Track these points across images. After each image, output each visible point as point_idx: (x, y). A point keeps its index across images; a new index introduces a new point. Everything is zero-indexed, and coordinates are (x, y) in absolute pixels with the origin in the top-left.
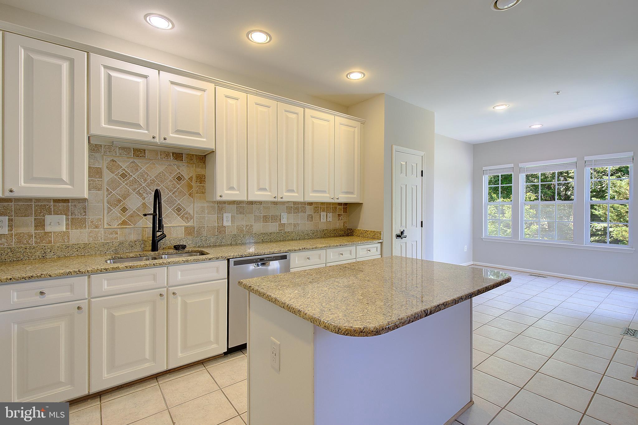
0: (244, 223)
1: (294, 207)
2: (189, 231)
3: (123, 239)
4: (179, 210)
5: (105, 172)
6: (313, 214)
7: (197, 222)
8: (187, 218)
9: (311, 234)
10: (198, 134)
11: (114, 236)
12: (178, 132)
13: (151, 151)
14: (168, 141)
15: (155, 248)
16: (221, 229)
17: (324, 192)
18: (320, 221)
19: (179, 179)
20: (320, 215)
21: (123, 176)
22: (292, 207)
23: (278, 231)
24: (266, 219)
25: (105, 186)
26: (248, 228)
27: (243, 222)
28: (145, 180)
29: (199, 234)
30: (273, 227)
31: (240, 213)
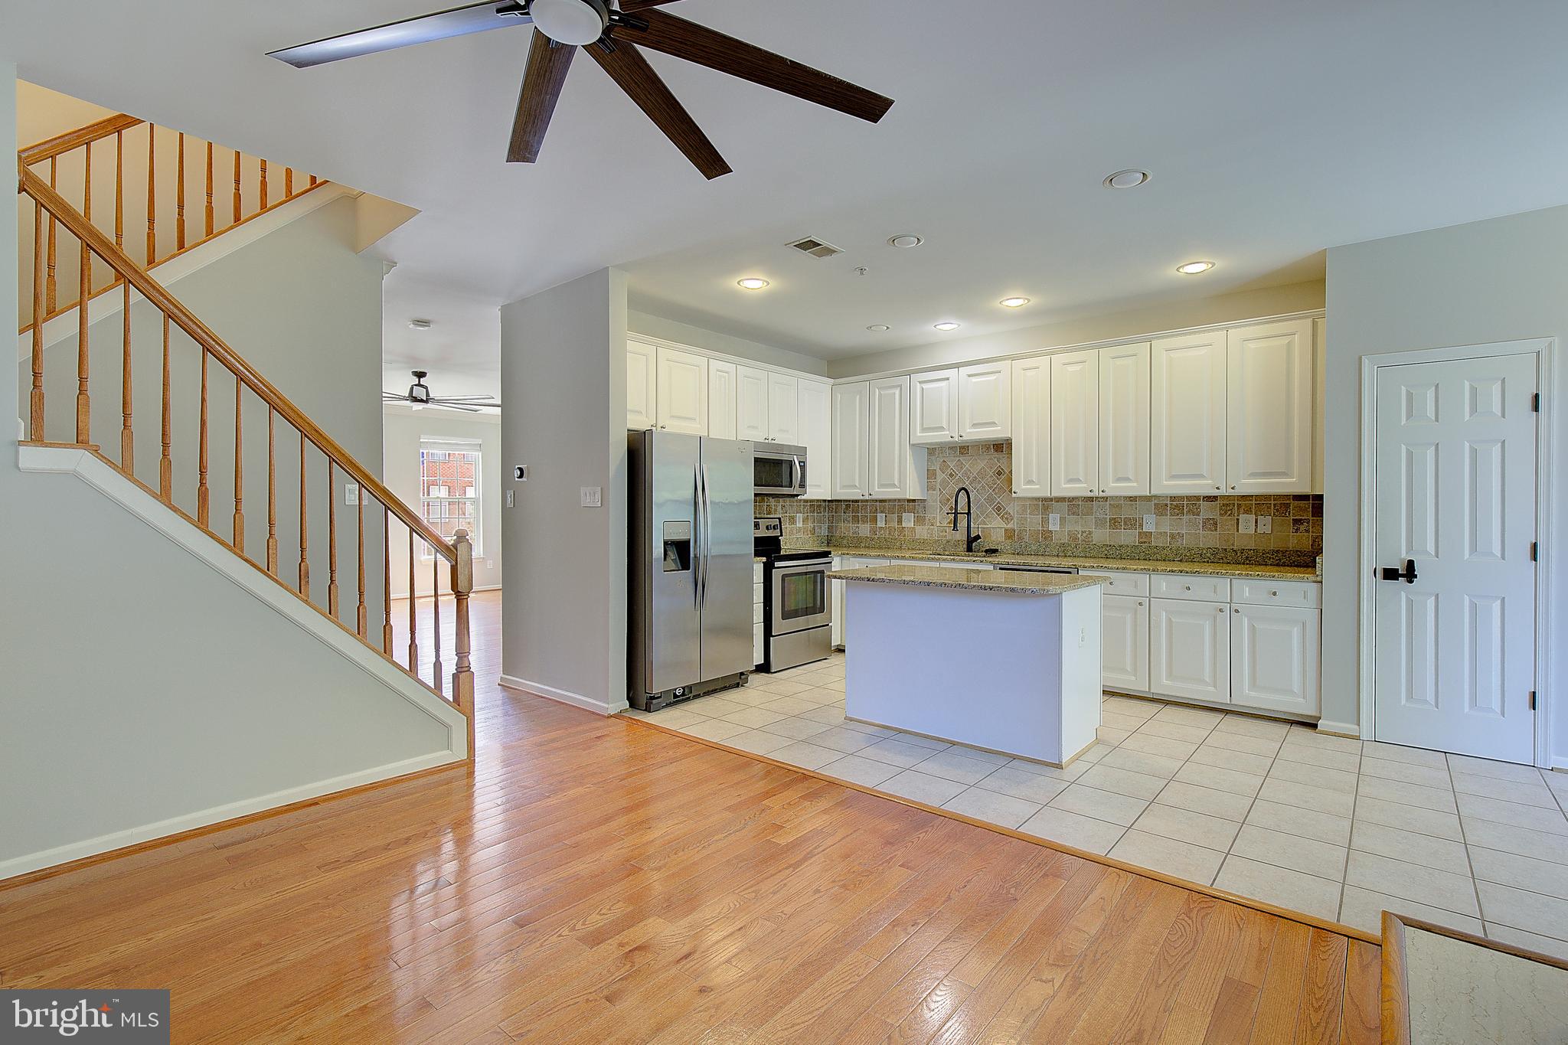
0: (1080, 529)
1: (1171, 504)
2: (1010, 534)
3: (951, 538)
4: (999, 509)
5: (938, 472)
6: (1218, 517)
7: (1017, 523)
8: (1007, 519)
9: (1209, 555)
10: (993, 424)
11: (945, 534)
12: (975, 425)
13: (973, 446)
14: (964, 438)
15: (969, 549)
16: (1047, 535)
17: (1201, 476)
18: (1238, 531)
19: (999, 473)
20: (1238, 520)
21: (951, 475)
22: (1166, 505)
23: (1137, 544)
24: (1114, 523)
25: (938, 486)
26: (1084, 535)
27: (1077, 526)
28: (968, 478)
29: (1020, 538)
30: (1127, 537)
31: (1074, 514)
